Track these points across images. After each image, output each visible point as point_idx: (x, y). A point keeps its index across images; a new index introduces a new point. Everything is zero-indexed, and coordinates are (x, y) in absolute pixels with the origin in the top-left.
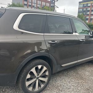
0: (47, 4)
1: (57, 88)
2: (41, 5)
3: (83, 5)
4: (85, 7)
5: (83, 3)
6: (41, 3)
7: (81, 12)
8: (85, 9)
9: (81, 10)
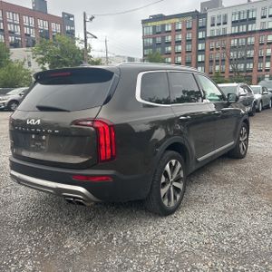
0: (53, 25)
1: (196, 200)
2: (36, 28)
3: (154, 27)
4: (159, 33)
5: (154, 24)
6: (36, 23)
7: (150, 47)
8: (159, 40)
9: (151, 41)
